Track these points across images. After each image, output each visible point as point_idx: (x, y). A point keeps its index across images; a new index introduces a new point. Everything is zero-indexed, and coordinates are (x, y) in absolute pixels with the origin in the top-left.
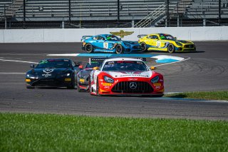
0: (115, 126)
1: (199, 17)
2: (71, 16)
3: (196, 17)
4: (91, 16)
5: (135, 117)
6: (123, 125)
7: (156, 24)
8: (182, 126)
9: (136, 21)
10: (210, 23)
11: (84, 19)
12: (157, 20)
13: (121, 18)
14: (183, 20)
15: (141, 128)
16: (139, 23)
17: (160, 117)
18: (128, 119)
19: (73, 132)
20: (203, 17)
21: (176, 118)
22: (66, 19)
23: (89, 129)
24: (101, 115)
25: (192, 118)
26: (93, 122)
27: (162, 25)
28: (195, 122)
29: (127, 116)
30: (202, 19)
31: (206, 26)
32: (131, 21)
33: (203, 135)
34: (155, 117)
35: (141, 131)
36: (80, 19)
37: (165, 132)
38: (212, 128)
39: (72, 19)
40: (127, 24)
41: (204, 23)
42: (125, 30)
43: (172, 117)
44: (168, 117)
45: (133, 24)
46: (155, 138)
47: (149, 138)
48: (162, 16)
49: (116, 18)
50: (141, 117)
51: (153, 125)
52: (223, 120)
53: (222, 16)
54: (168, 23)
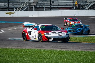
0: (7, 52)
1: (42, 7)
3: (41, 7)
5: (16, 48)
6: (11, 51)
7: (24, 9)
8: (35, 52)
9: (16, 8)
10: (47, 9)
14: (35, 8)
15: (18, 52)
16: (17, 9)
17: (26, 48)
18: (13, 49)
20: (43, 6)
21: (33, 48)
25: (39, 48)
27: (27, 10)
28: (41, 50)
29: (12, 48)
30: (43, 8)
33: (44, 56)
34: (24, 48)
35: (18, 54)
37: (28, 54)
38: (48, 53)
40: (12, 9)
41: (44, 9)
42: (11, 12)
43: (31, 48)
44: (29, 48)
45: (14, 9)
46: (24, 57)
47: (22, 57)
48: (27, 6)
50: (18, 48)
51: (23, 51)
52: (52, 49)
53: (52, 6)
54: (29, 9)
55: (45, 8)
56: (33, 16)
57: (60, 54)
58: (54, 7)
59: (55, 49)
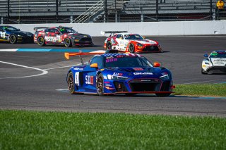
0: (54, 121)
1: (137, 13)
2: (9, 11)
3: (134, 13)
4: (30, 11)
5: (75, 111)
6: (62, 119)
8: (121, 121)
9: (75, 17)
10: (148, 18)
11: (23, 15)
12: (95, 16)
13: (59, 14)
14: (121, 16)
15: (80, 122)
16: (77, 19)
17: (99, 111)
18: (68, 114)
19: (13, 127)
20: (140, 12)
21: (115, 112)
22: (5, 15)
23: (29, 123)
24: (39, 110)
25: (131, 112)
26: (33, 117)
27: (100, 20)
28: (134, 116)
29: (66, 111)
30: (140, 15)
31: (144, 21)
32: (69, 16)
33: (142, 129)
34: (94, 112)
35: (80, 126)
36: (19, 15)
37: (104, 127)
38: (151, 122)
39: (11, 15)
40: (66, 19)
41: (142, 19)
43: (110, 111)
44: (107, 112)
46: (95, 132)
47: (88, 132)
48: (100, 12)
49: (55, 14)
50: (81, 111)
51: (92, 119)
52: (161, 114)
53: (160, 12)
54: (106, 19)
55: (144, 15)
57: (181, 125)
58: (166, 12)
59: (168, 114)
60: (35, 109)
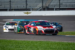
0: (25, 44)
1: (53, 8)
2: (11, 7)
3: (52, 8)
4: (17, 7)
5: (32, 40)
6: (28, 43)
8: (47, 44)
9: (32, 9)
11: (15, 8)
13: (27, 8)
14: (48, 9)
17: (40, 40)
18: (30, 41)
19: (12, 45)
20: (54, 8)
21: (45, 41)
22: (9, 8)
23: (17, 44)
24: (21, 40)
26: (18, 42)
27: (41, 10)
28: (52, 42)
29: (29, 40)
32: (30, 9)
33: (54, 46)
35: (34, 45)
37: (42, 45)
38: (57, 44)
39: (11, 8)
41: (55, 10)
44: (43, 41)
46: (39, 47)
47: (37, 47)
48: (41, 7)
49: (26, 8)
50: (34, 40)
51: (38, 43)
52: (61, 41)
53: (60, 7)
54: (43, 10)
55: (55, 8)
56: (46, 15)
57: (67, 45)
58: (63, 7)
59: (63, 41)
60: (19, 40)
